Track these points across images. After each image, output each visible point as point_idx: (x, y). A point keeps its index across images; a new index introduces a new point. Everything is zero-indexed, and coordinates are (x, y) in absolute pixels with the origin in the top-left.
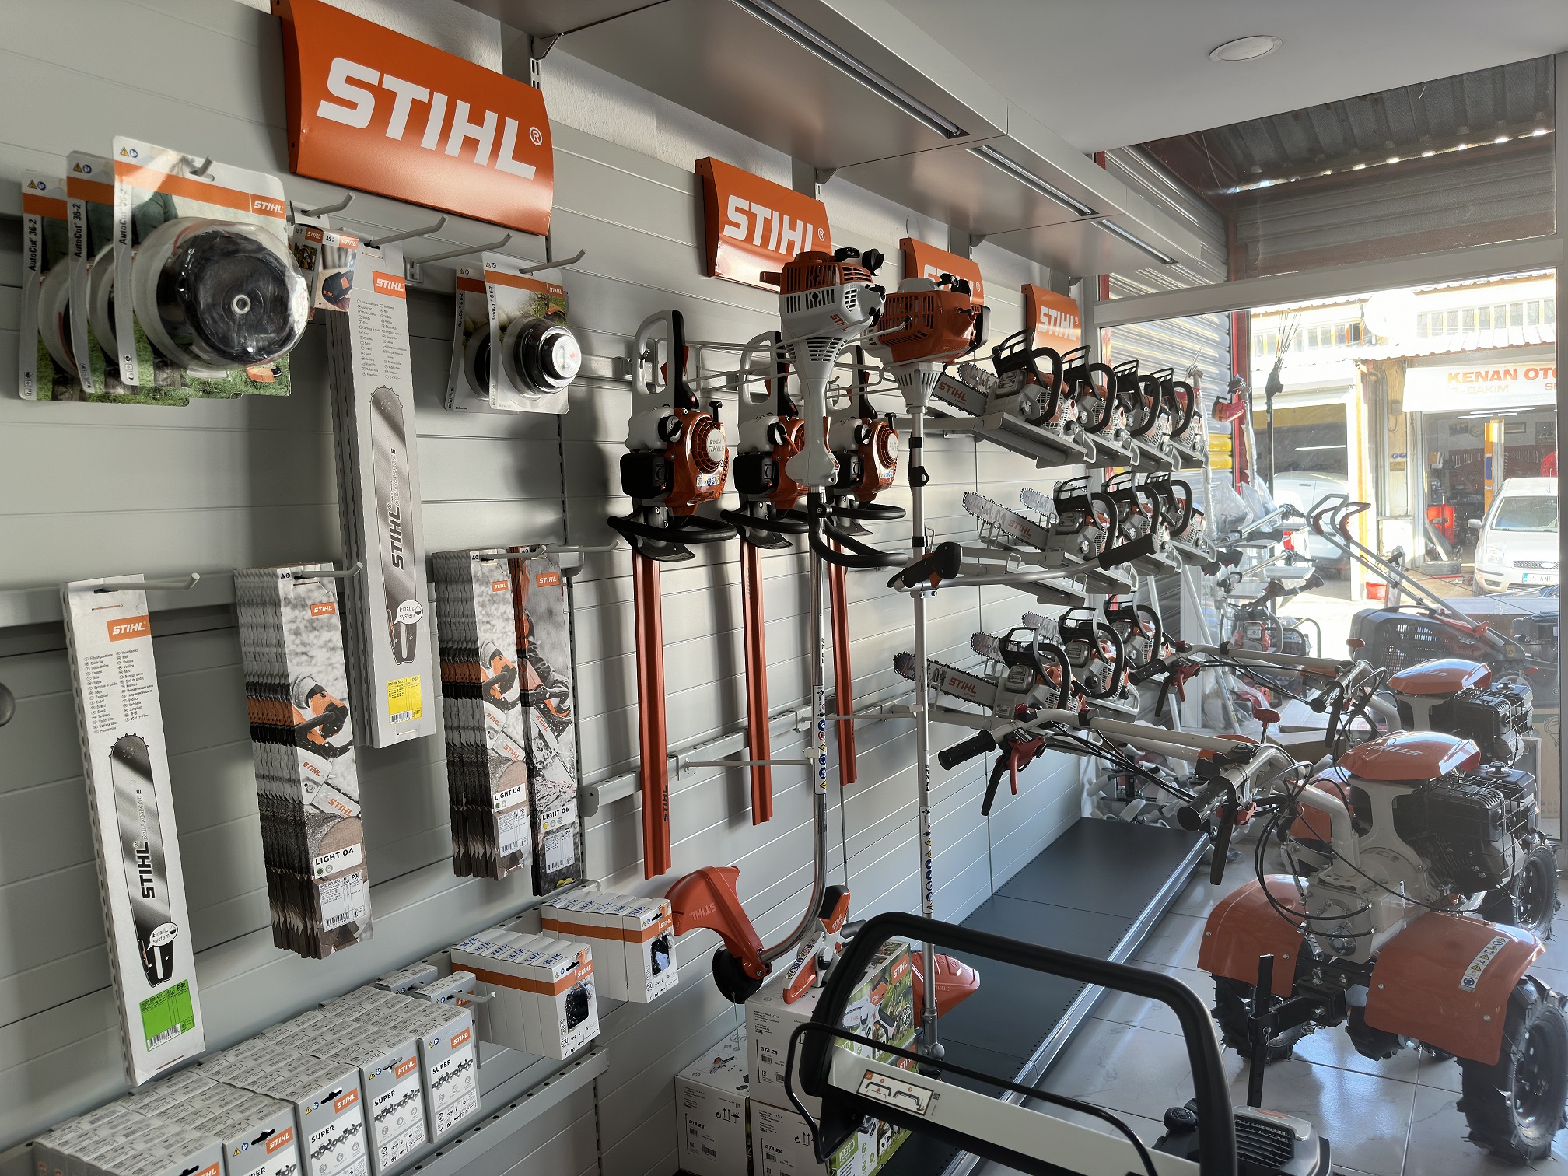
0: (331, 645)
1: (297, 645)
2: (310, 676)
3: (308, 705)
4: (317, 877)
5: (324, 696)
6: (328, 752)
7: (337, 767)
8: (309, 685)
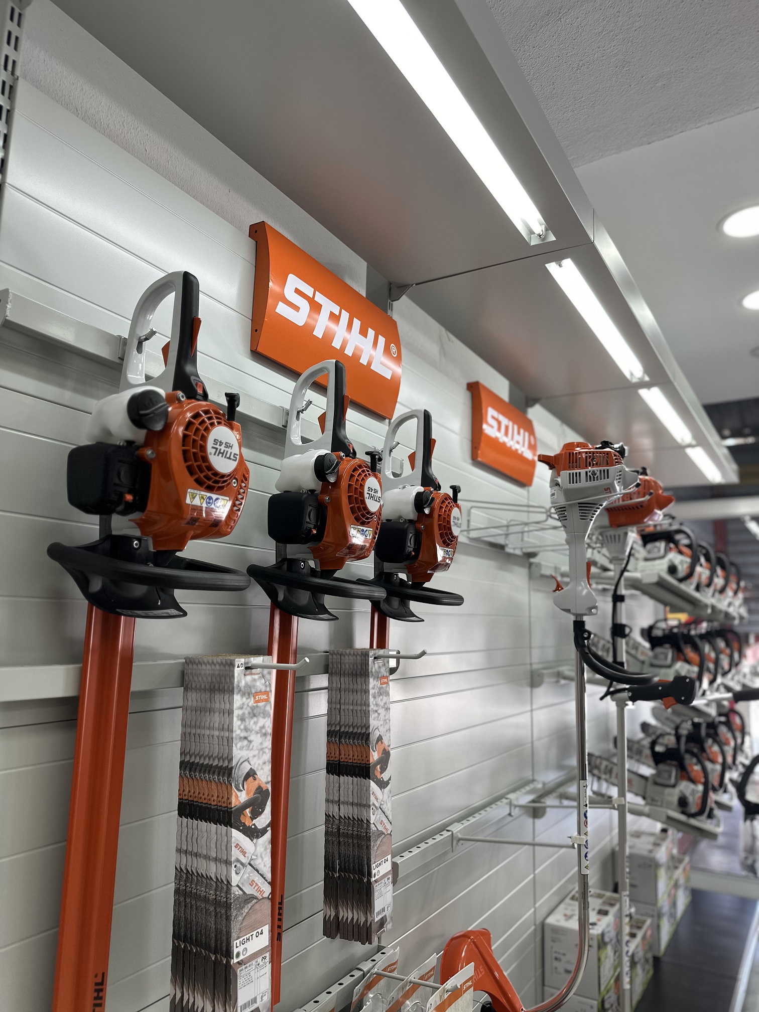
0: (264, 731)
1: (241, 730)
2: (247, 760)
3: (243, 787)
4: (235, 960)
5: (255, 779)
6: (253, 833)
7: (258, 848)
8: (246, 768)
